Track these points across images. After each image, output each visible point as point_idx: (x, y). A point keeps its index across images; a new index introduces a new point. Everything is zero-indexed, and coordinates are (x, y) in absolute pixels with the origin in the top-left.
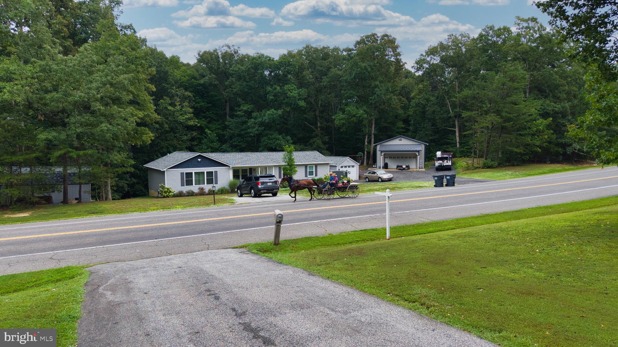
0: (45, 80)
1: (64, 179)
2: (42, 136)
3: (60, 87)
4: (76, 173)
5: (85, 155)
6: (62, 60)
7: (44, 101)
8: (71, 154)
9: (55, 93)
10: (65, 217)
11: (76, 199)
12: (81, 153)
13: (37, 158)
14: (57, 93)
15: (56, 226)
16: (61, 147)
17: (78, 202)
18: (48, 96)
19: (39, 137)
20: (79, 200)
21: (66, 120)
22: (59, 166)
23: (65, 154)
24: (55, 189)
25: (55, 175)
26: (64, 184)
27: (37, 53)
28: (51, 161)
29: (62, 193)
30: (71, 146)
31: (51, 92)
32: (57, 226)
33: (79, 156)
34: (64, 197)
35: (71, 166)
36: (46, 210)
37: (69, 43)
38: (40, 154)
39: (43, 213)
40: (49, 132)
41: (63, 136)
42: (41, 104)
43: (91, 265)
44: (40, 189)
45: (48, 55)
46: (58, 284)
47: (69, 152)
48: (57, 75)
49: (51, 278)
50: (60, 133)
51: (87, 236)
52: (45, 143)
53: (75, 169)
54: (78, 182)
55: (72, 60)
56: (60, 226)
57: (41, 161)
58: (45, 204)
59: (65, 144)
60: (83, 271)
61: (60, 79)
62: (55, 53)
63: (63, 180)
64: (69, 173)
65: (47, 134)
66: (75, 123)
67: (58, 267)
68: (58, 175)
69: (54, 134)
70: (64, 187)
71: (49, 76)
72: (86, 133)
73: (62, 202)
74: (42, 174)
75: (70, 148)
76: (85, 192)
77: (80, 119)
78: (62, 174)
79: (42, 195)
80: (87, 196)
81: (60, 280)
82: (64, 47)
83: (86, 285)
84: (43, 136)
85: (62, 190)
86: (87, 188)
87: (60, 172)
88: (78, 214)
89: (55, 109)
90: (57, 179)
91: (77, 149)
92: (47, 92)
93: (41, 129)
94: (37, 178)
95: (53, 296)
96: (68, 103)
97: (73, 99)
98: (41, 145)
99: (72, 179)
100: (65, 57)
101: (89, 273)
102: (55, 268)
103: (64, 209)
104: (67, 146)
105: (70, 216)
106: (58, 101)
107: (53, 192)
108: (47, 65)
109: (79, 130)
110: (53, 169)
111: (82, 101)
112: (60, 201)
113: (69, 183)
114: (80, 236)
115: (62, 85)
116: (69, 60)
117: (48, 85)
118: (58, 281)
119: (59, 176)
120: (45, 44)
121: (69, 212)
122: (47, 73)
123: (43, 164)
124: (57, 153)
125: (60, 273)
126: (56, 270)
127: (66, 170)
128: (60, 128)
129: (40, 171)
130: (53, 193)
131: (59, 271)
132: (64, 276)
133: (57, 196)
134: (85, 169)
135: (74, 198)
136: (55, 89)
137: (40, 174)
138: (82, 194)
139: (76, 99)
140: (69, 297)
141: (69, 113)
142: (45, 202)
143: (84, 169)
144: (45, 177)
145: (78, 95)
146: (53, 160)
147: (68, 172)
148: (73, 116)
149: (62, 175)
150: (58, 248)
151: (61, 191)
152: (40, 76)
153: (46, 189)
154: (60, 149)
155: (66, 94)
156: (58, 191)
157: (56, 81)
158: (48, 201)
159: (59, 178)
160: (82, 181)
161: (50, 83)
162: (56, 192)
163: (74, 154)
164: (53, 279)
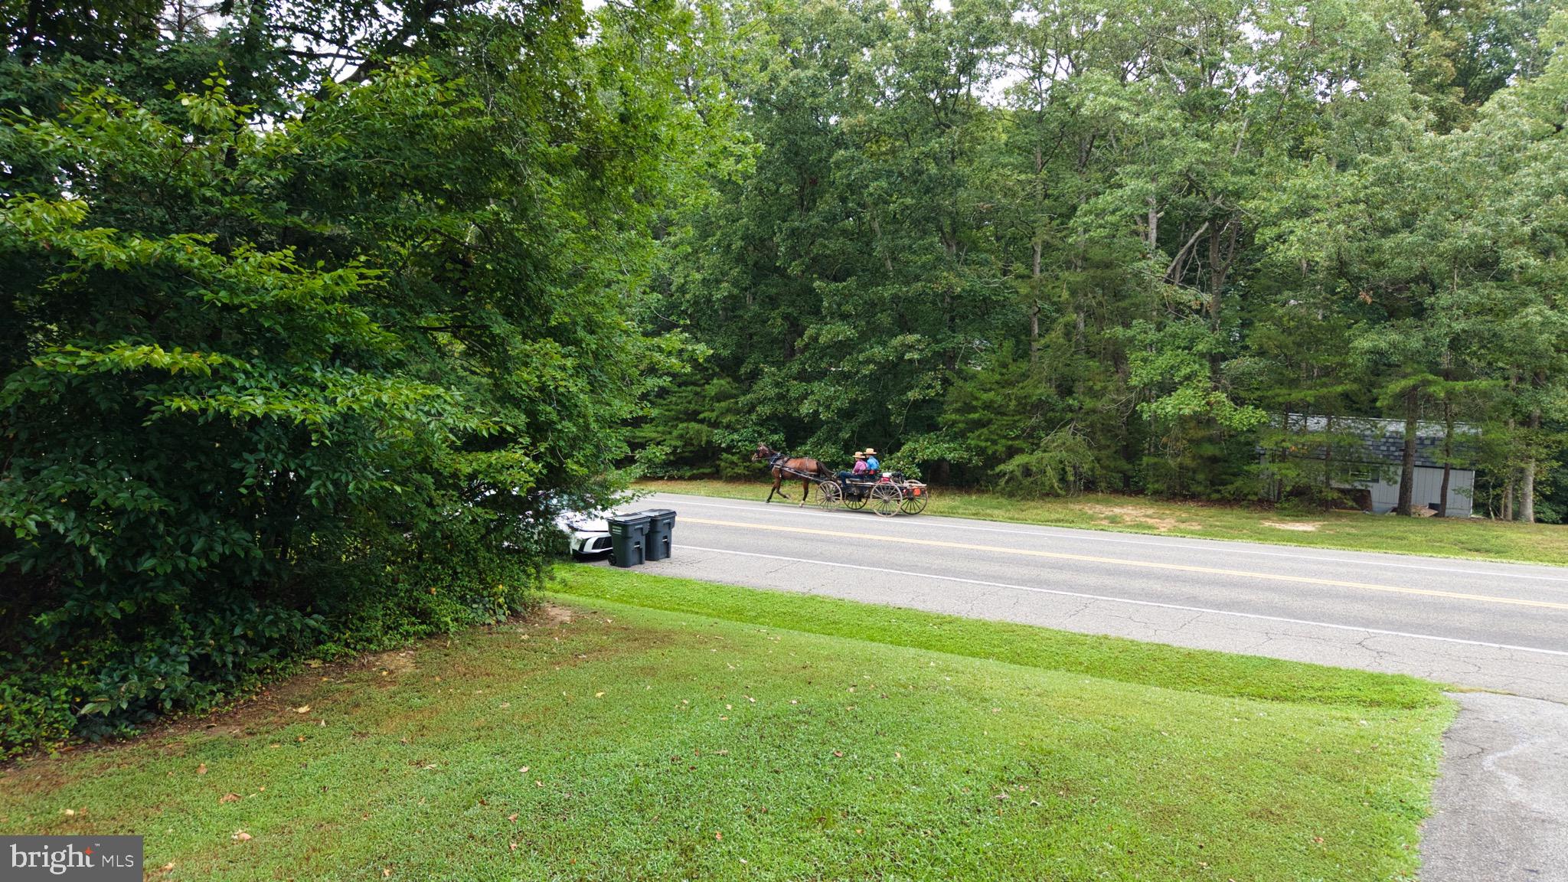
0: (1384, 203)
1: (1406, 452)
2: (1364, 343)
3: (1421, 215)
4: (1440, 440)
5: (1469, 392)
6: (1435, 146)
7: (1376, 256)
8: (1431, 389)
9: (1407, 234)
10: (1401, 547)
11: (1432, 506)
12: (1459, 386)
13: (1346, 396)
14: (1411, 233)
15: (1377, 566)
16: (1409, 370)
17: (1435, 515)
18: (1388, 243)
19: (1356, 343)
20: (1439, 510)
21: (1429, 301)
22: (1397, 417)
23: (1415, 388)
24: (1381, 474)
25: (1384, 440)
26: (1405, 465)
27: (1370, 140)
28: (1378, 404)
29: (1398, 486)
30: (1434, 368)
31: (1394, 231)
32: (1380, 568)
33: (1451, 395)
34: (1401, 499)
35: (1426, 418)
36: (1354, 524)
37: (1452, 99)
38: (1355, 387)
39: (1347, 529)
40: (1382, 334)
41: (1416, 342)
42: (1367, 263)
43: (1464, 688)
44: (1345, 471)
45: (1399, 139)
46: (1374, 711)
47: (1426, 383)
48: (1415, 188)
49: (1356, 693)
50: (1407, 335)
51: (1458, 608)
52: (1369, 360)
53: (1438, 427)
54: (1441, 463)
55: (1462, 141)
56: (1386, 569)
57: (1354, 402)
58: (1352, 508)
59: (1419, 363)
60: (1441, 697)
61: (1424, 196)
62: (1417, 132)
63: (1402, 453)
64: (1420, 438)
65: (1375, 337)
66: (1450, 308)
67: (1375, 669)
68: (1391, 440)
69: (1395, 337)
70: (1404, 472)
71: (1396, 191)
72: (1477, 334)
73: (1394, 510)
74: (1353, 435)
75: (1431, 372)
76: (1458, 491)
77: (1466, 297)
78: (1401, 438)
79: (1347, 486)
80: (1460, 502)
81: (1379, 704)
82: (1440, 112)
83: (1446, 735)
84: (1366, 341)
85: (1399, 479)
86: (1462, 481)
87: (1397, 432)
88: (1434, 546)
89: (1403, 275)
90: (1388, 450)
91: (1447, 375)
92: (1387, 231)
93: (1363, 324)
94: (1342, 444)
95: (1362, 737)
96: (1437, 256)
97: (1451, 244)
98: (1359, 365)
99: (1427, 452)
100: (1443, 137)
101: (1456, 708)
102: (1369, 670)
103: (1399, 527)
104: (1423, 367)
105: (1413, 548)
106: (1412, 253)
107: (1376, 481)
108: (1393, 165)
109: (1458, 326)
110: (1382, 424)
111: (1476, 247)
112: (1391, 506)
113: (1417, 463)
114: (1438, 606)
115: (1426, 211)
116: (1452, 141)
117: (1390, 215)
118: (1373, 703)
119: (1393, 444)
120: (1393, 112)
121: (1412, 537)
122: (1391, 184)
123: (1358, 410)
124: (1396, 386)
125: (1380, 686)
126: (1372, 676)
127: (1415, 429)
128: (1410, 321)
129: (1350, 427)
130: (1375, 484)
131: (1378, 680)
132: (1389, 696)
133: (1384, 493)
134: (1465, 429)
135: (1427, 503)
136: (1408, 222)
137: (1349, 434)
138: (1450, 494)
139: (1460, 243)
140: (1402, 754)
141: (1438, 281)
142: (1354, 505)
143: (1463, 429)
144: (1360, 442)
145: (1465, 233)
146: (1386, 403)
147: (1418, 433)
148: (1448, 288)
149: (1403, 441)
150: (1378, 622)
151: (1396, 482)
152: (1375, 194)
153: (1357, 474)
154: (1405, 376)
155: (1436, 234)
156: (1389, 480)
157: (1413, 201)
158: (1361, 501)
159: (1392, 449)
160: (1452, 461)
161: (1398, 208)
162: (1383, 483)
163: (1439, 389)
164: (1362, 695)
